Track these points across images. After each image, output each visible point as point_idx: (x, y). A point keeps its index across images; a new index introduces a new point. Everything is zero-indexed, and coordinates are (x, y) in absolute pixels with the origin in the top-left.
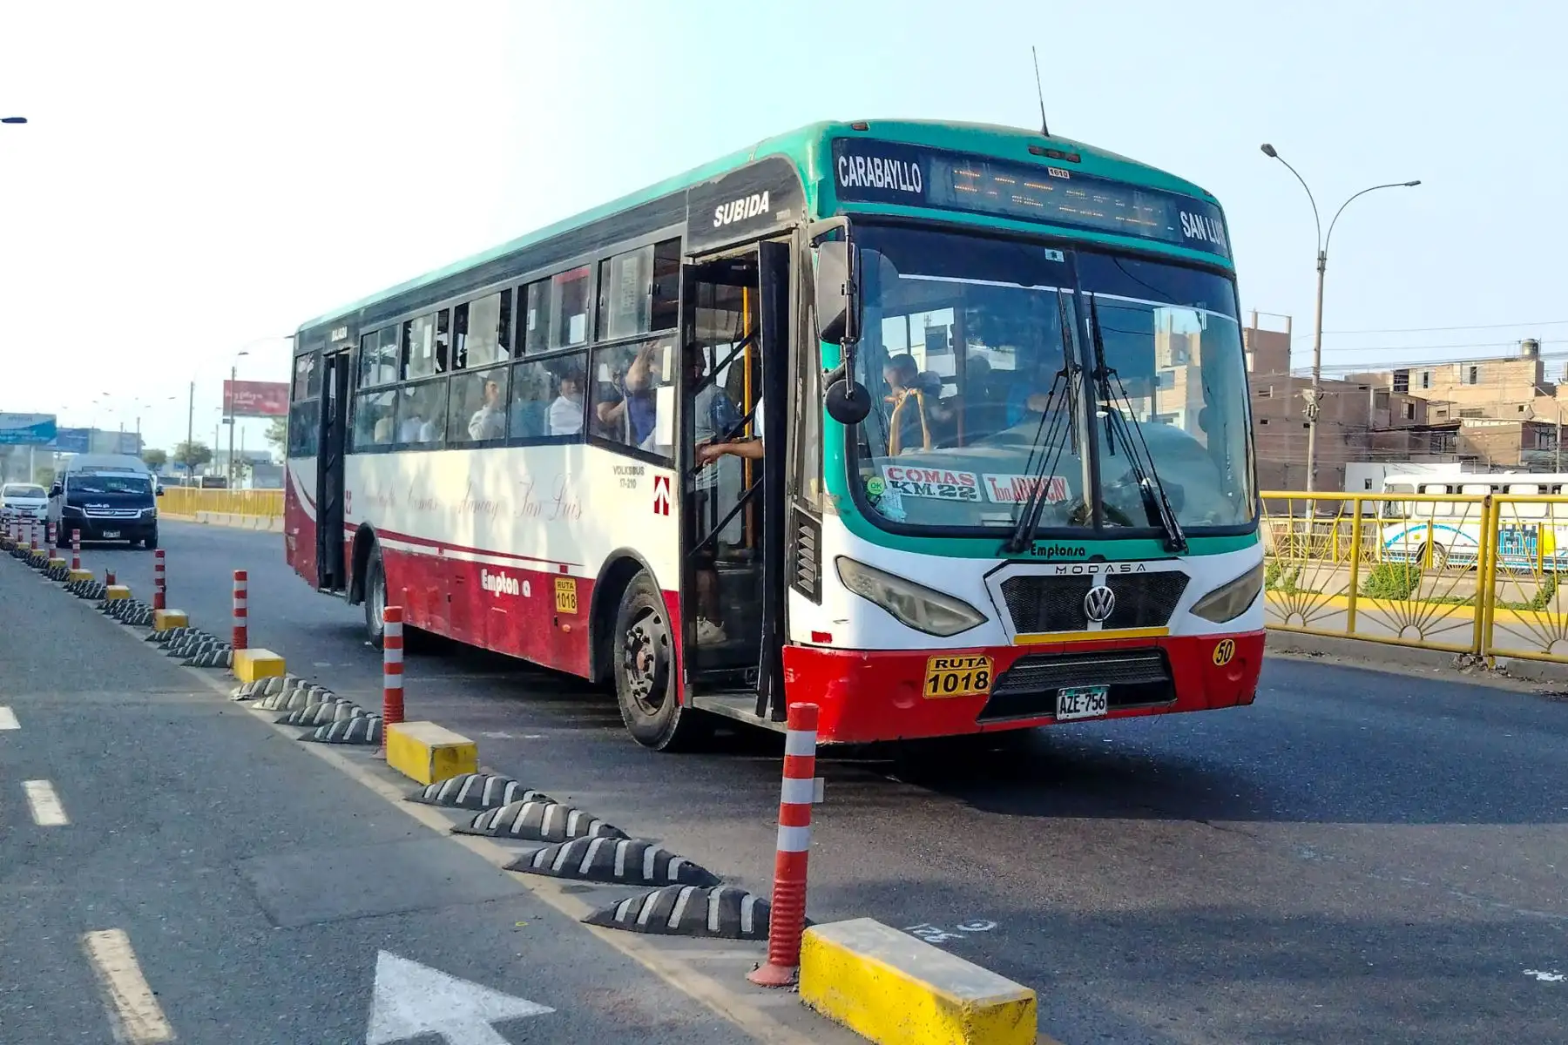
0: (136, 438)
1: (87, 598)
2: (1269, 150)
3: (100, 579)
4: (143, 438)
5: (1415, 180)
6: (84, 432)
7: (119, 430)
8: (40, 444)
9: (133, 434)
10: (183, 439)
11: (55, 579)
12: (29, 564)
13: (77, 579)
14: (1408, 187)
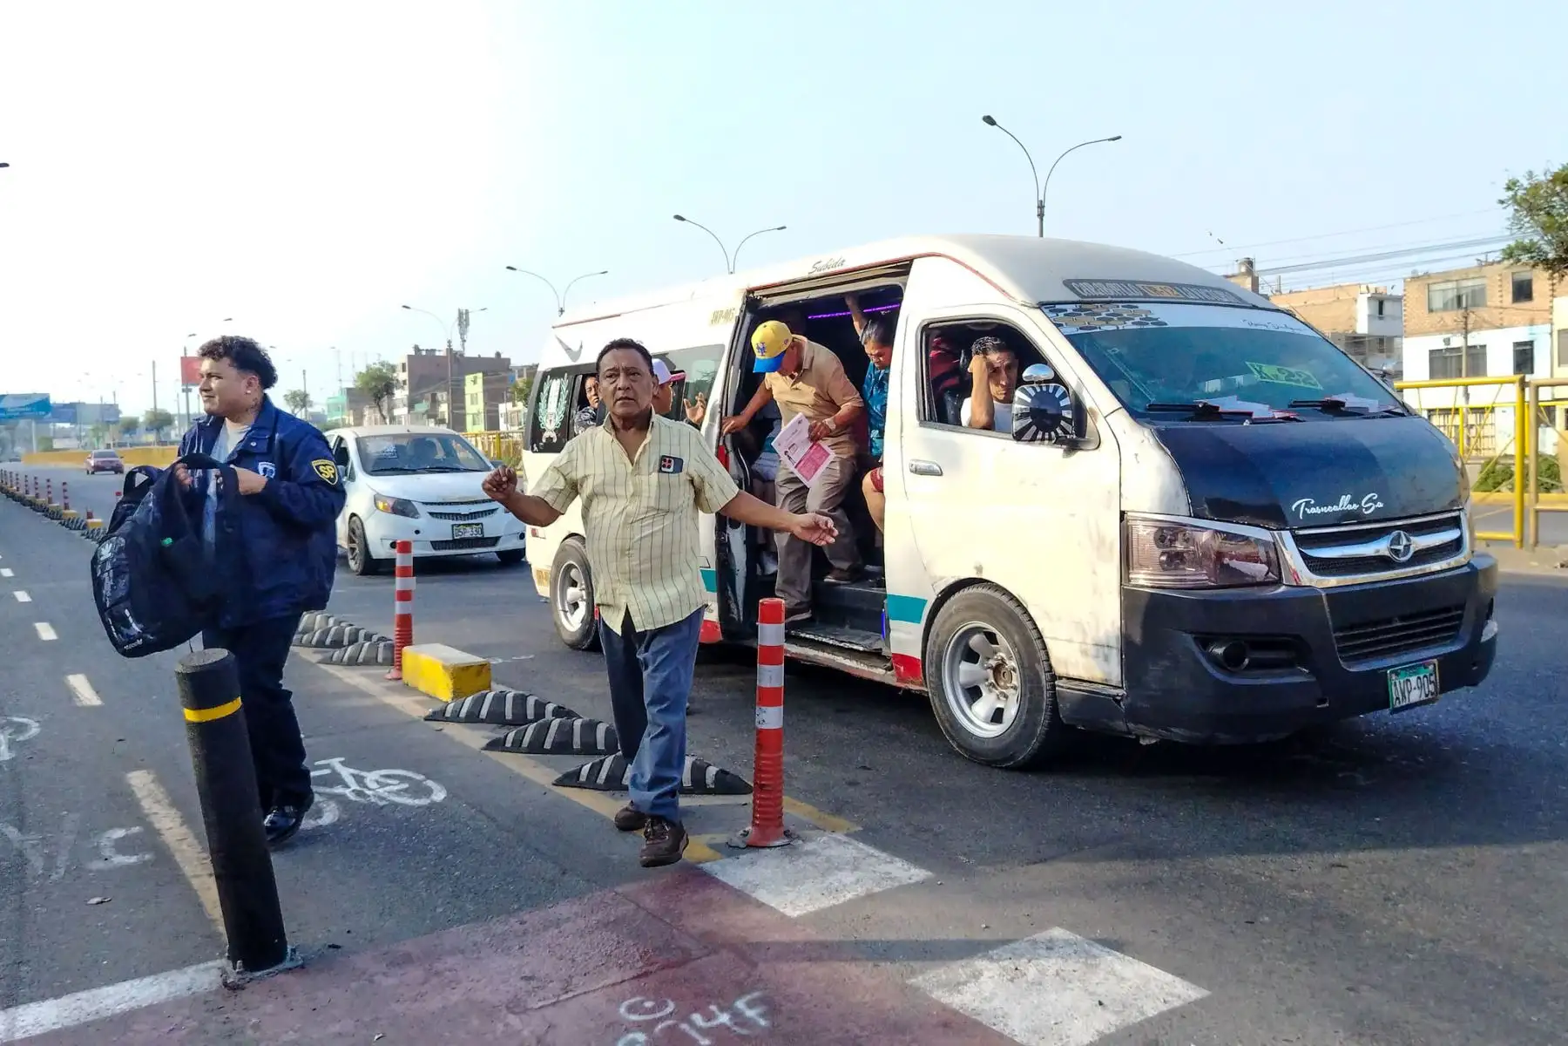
0: (113, 409)
1: (75, 529)
2: (990, 120)
3: (83, 516)
4: (120, 408)
5: (1116, 136)
6: (72, 406)
7: (100, 403)
8: (39, 419)
9: (111, 405)
10: (150, 407)
11: (52, 519)
12: (34, 510)
13: (68, 517)
14: (1112, 142)
